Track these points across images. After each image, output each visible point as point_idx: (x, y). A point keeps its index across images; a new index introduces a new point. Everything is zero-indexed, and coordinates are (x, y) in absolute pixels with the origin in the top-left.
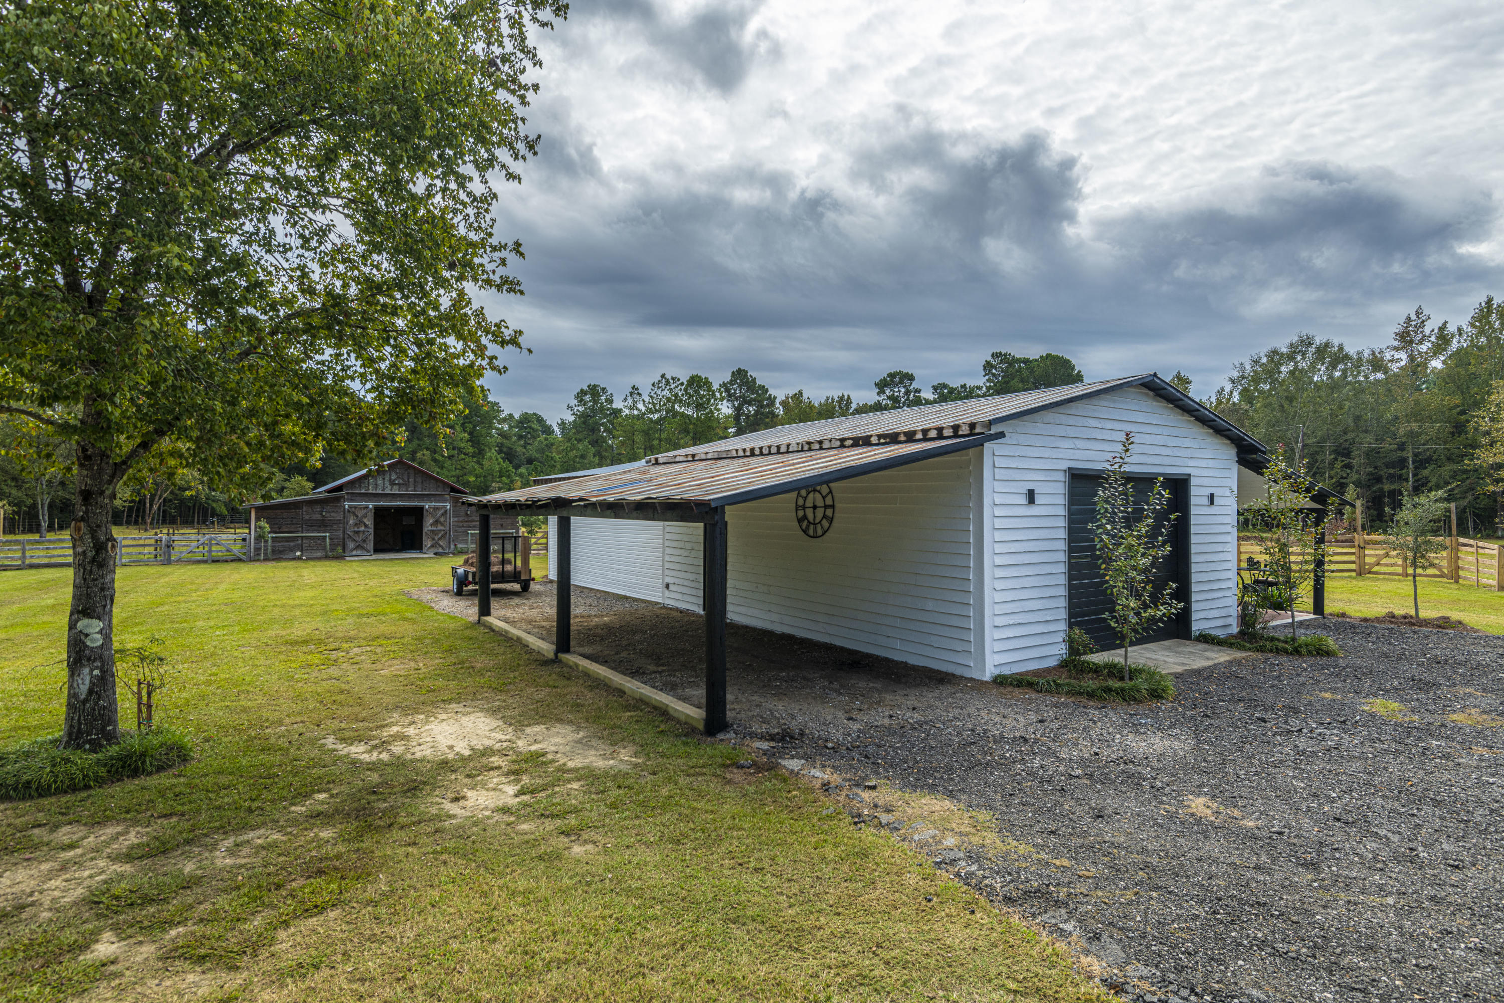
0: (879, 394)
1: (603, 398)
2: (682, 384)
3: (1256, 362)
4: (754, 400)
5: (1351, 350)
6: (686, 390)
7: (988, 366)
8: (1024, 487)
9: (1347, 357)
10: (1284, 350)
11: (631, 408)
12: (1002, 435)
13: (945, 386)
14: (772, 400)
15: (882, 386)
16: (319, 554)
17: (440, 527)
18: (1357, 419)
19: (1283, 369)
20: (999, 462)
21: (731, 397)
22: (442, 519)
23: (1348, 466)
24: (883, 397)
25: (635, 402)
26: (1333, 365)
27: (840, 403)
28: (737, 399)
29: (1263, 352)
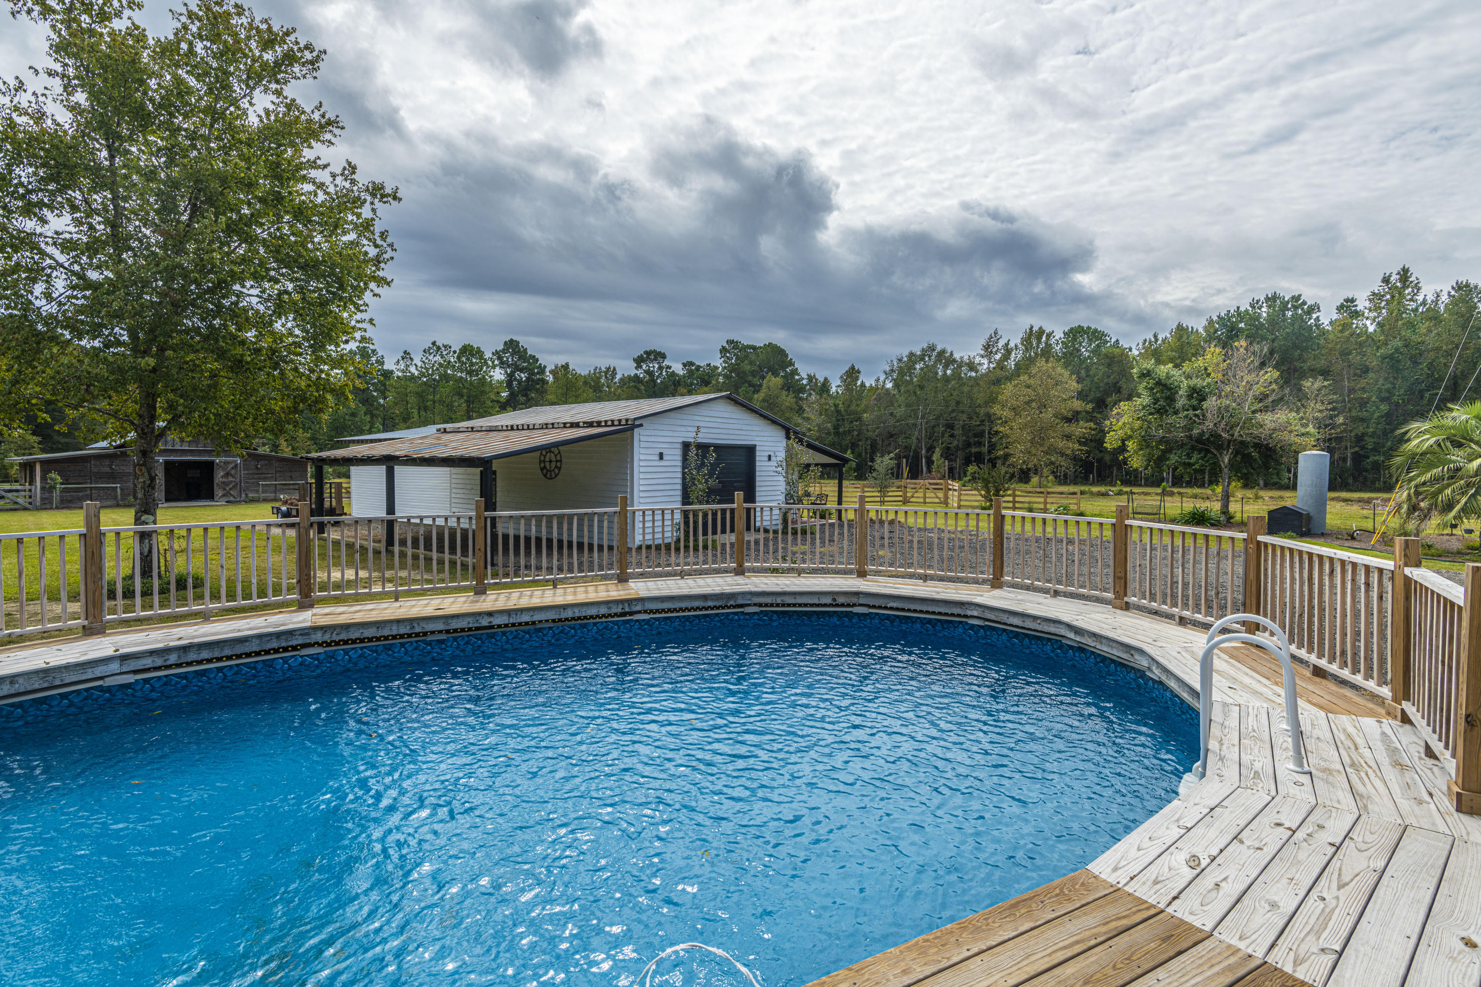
0: (636, 368)
1: (374, 359)
2: (455, 352)
3: (900, 360)
4: (526, 368)
5: (957, 356)
6: (459, 358)
7: (723, 350)
8: (658, 451)
9: (955, 361)
10: (919, 353)
11: (403, 371)
12: (641, 425)
13: (691, 364)
14: (542, 370)
15: (639, 361)
16: (109, 503)
17: (231, 479)
18: (958, 403)
19: (918, 366)
20: (642, 438)
21: (503, 364)
22: (233, 472)
23: (952, 436)
24: (640, 371)
25: (407, 366)
26: (946, 367)
27: (606, 373)
28: (509, 366)
29: (905, 353)
